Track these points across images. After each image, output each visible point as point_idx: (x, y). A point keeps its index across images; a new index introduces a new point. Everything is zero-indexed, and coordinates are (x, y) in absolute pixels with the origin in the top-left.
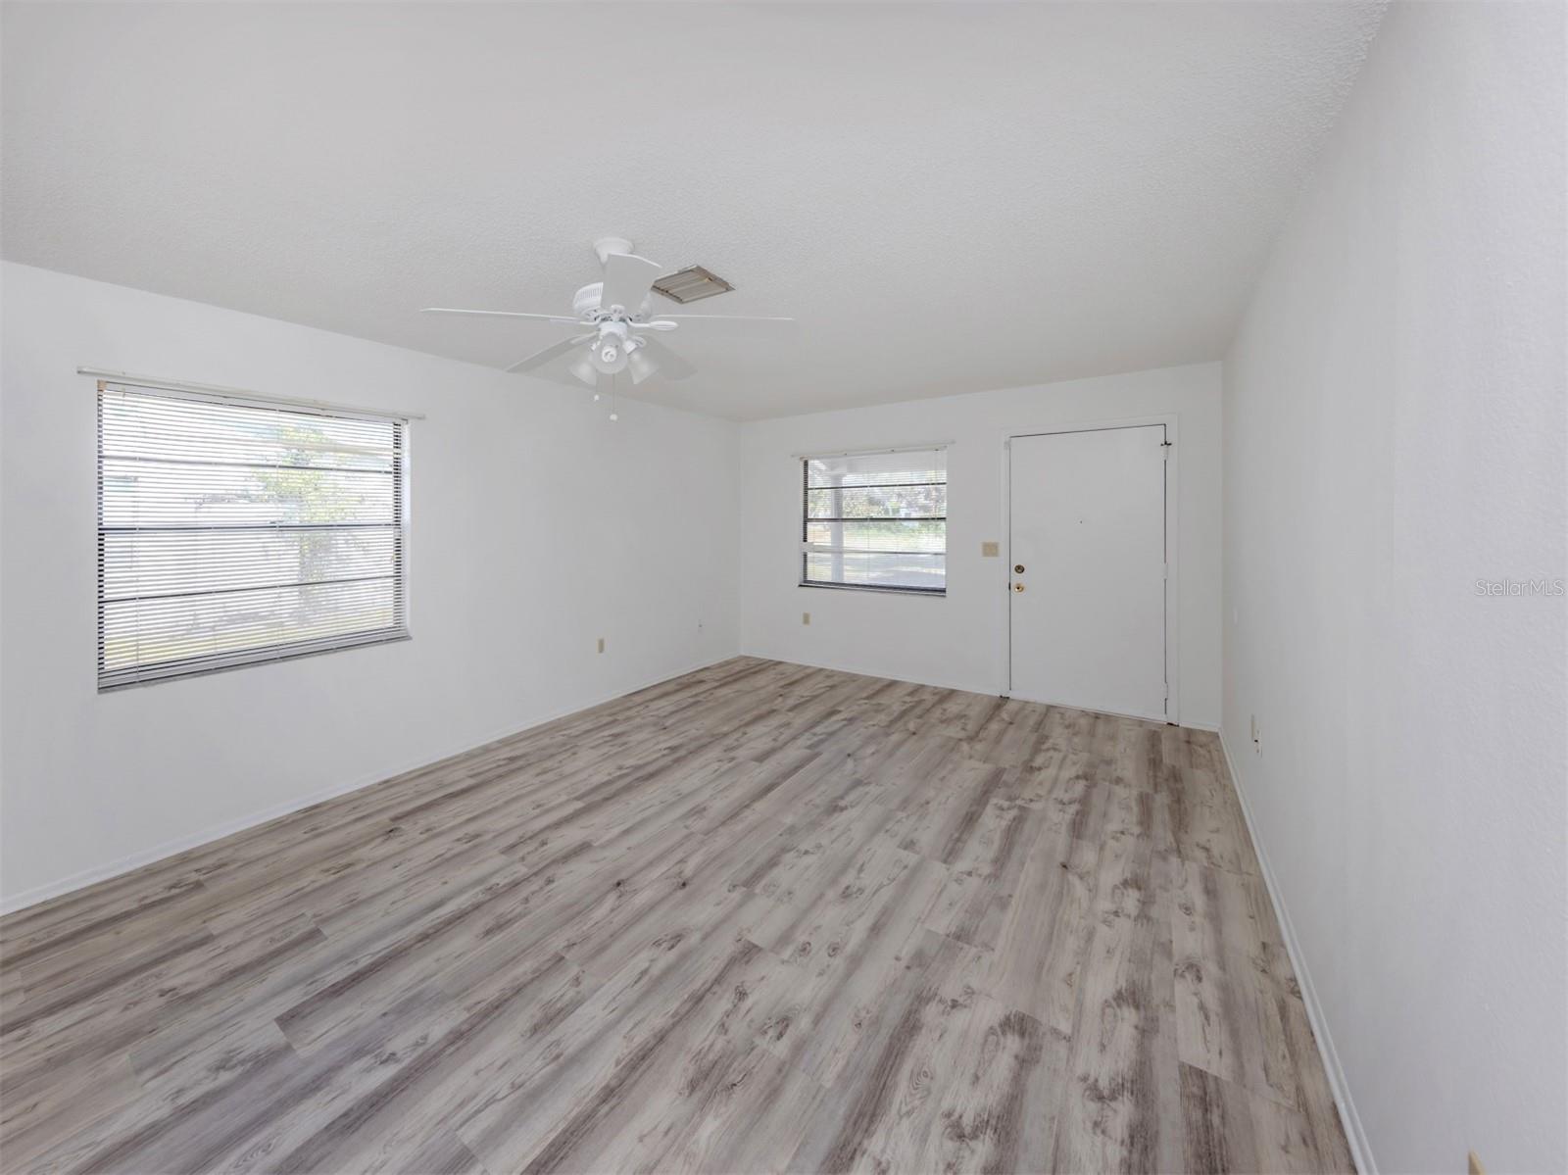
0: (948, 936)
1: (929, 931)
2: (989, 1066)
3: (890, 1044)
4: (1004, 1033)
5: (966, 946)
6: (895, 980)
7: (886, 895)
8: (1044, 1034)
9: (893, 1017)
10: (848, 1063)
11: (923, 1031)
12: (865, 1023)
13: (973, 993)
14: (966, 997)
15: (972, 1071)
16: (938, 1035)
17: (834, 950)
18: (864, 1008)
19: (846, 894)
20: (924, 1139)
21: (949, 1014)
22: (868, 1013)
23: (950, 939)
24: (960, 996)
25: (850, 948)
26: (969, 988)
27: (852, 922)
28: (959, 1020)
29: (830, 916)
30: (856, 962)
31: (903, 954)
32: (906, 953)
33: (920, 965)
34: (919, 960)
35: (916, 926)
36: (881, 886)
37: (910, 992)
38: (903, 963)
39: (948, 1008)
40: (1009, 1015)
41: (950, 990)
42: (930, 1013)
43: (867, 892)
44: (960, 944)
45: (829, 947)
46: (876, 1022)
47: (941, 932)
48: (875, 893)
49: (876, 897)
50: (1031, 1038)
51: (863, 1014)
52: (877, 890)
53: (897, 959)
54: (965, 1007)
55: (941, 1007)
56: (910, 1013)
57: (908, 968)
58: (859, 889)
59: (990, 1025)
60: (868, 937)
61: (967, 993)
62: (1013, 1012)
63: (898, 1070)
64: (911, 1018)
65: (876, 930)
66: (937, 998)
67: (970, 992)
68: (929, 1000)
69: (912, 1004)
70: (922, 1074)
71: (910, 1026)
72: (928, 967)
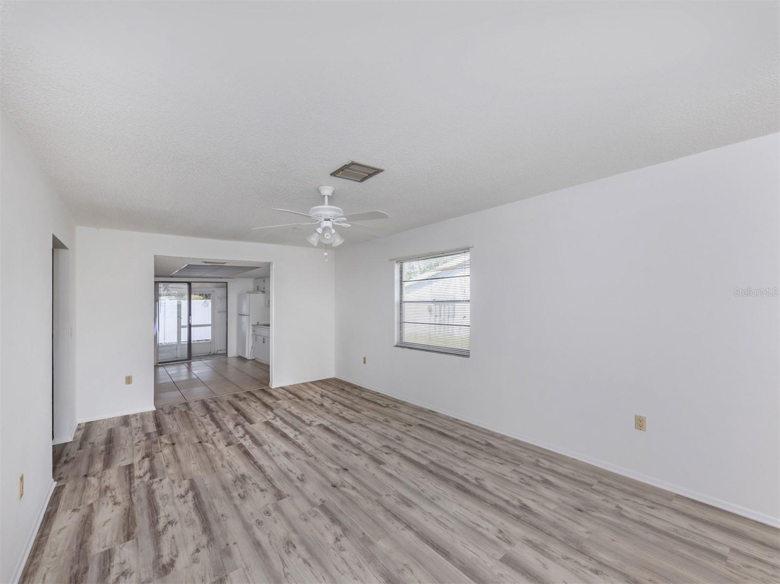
0: (226, 576)
1: (237, 568)
2: (171, 545)
3: (208, 521)
4: (171, 560)
5: (213, 580)
6: (227, 536)
7: (277, 565)
8: (154, 576)
9: (215, 527)
10: (215, 507)
11: (201, 533)
12: (221, 517)
13: (194, 562)
14: (195, 557)
15: (176, 538)
16: (195, 537)
17: (259, 523)
18: (226, 520)
19: (289, 543)
20: (179, 514)
21: (197, 546)
22: (224, 520)
23: (224, 575)
24: (198, 556)
25: (256, 529)
26: (197, 562)
27: (269, 537)
28: (192, 548)
29: (280, 530)
30: (247, 527)
31: (235, 547)
32: (235, 550)
33: (224, 550)
34: (227, 552)
35: (245, 564)
36: (285, 565)
37: (217, 538)
38: (231, 544)
39: (198, 547)
40: (173, 568)
41: (204, 554)
42: (204, 540)
43: (285, 555)
44: (217, 578)
45: (262, 521)
46: (218, 521)
47: (231, 573)
48: (280, 557)
49: (279, 557)
50: (160, 569)
51: (225, 519)
52: (283, 561)
53: (235, 543)
54: (193, 554)
55: (202, 545)
56: (211, 533)
57: (227, 545)
58: (289, 552)
59: (179, 557)
60: (255, 539)
61: (196, 559)
62: (172, 571)
63: (200, 518)
64: (209, 532)
65: (257, 545)
66: (206, 546)
67: (195, 561)
68: (208, 542)
69: (213, 536)
70: (191, 523)
71: (207, 529)
72: (220, 553)
